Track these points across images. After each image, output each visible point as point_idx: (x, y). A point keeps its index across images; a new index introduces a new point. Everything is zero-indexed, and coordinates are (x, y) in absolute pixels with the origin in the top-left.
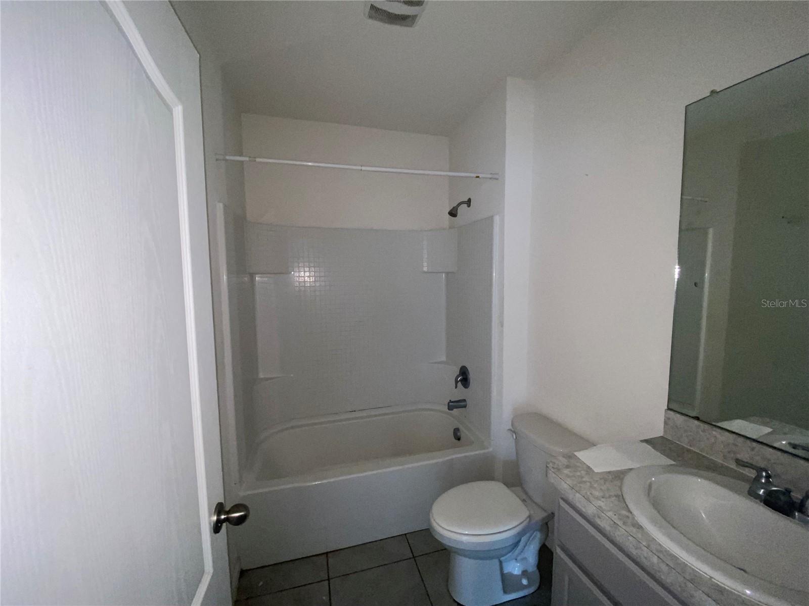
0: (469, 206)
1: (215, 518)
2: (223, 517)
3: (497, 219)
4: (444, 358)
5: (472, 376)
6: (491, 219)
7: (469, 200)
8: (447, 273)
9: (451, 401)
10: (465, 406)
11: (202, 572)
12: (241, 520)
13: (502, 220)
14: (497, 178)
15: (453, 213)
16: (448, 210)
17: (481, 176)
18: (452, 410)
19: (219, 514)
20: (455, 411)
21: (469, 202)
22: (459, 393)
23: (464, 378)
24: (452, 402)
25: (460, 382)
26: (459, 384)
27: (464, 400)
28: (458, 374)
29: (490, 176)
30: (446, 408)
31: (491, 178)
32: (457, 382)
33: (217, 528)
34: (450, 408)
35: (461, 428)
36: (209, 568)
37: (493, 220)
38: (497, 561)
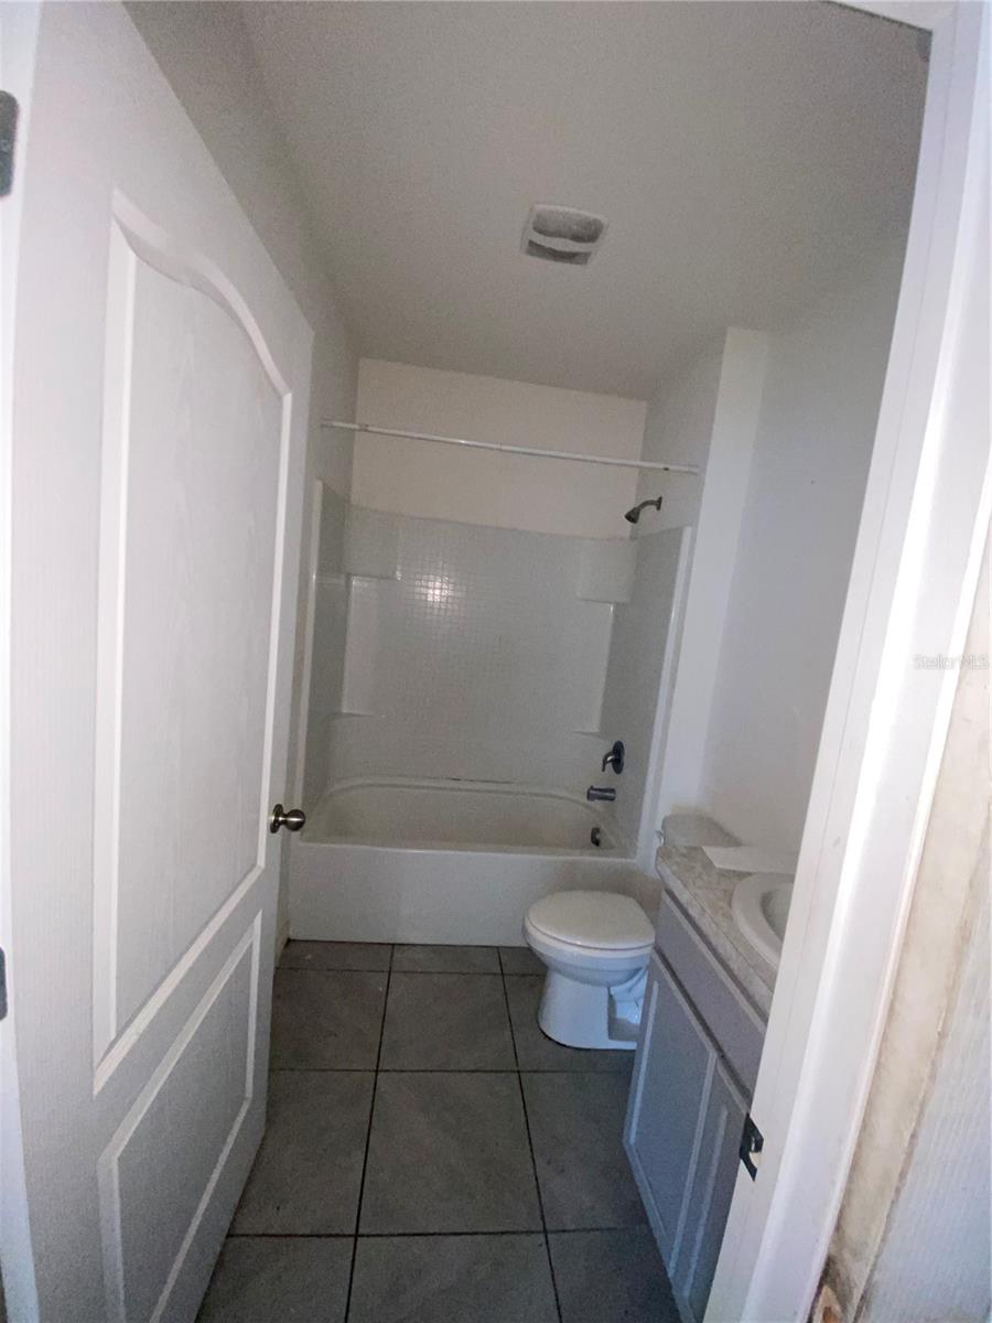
0: (659, 508)
1: (273, 818)
2: (281, 819)
3: (688, 532)
4: (596, 730)
5: (626, 759)
6: (676, 535)
7: (660, 500)
8: (617, 605)
9: (592, 788)
10: (612, 799)
11: (254, 865)
12: (298, 827)
13: (694, 539)
14: (696, 474)
15: (632, 517)
16: (626, 512)
17: (671, 467)
18: (593, 800)
19: (277, 815)
20: (598, 804)
21: (658, 504)
22: (607, 778)
23: (617, 758)
24: (596, 790)
25: (610, 763)
26: (609, 766)
27: (613, 791)
28: (611, 750)
29: (687, 469)
30: (585, 800)
31: (687, 472)
32: (605, 762)
33: (274, 828)
34: (590, 796)
35: (603, 828)
36: (261, 862)
37: (681, 535)
38: (604, 991)
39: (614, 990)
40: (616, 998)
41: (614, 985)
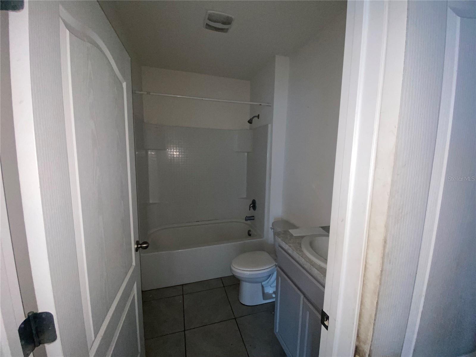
0: (258, 118)
1: (136, 246)
2: (139, 246)
3: (270, 125)
4: (245, 196)
5: (257, 205)
6: (266, 126)
7: (259, 115)
8: (248, 153)
9: (246, 217)
10: (254, 219)
11: (131, 265)
13: (272, 126)
14: (270, 106)
15: (250, 122)
16: (247, 120)
17: (262, 104)
18: (247, 221)
20: (249, 222)
22: (251, 212)
23: (254, 205)
24: (248, 217)
25: (252, 207)
27: (253, 216)
28: (251, 203)
29: (267, 104)
30: (244, 221)
31: (267, 106)
32: (250, 207)
33: (137, 250)
34: (246, 220)
35: (251, 230)
36: (134, 263)
37: (268, 127)
38: (260, 284)
39: (263, 283)
40: (264, 286)
41: (263, 282)
